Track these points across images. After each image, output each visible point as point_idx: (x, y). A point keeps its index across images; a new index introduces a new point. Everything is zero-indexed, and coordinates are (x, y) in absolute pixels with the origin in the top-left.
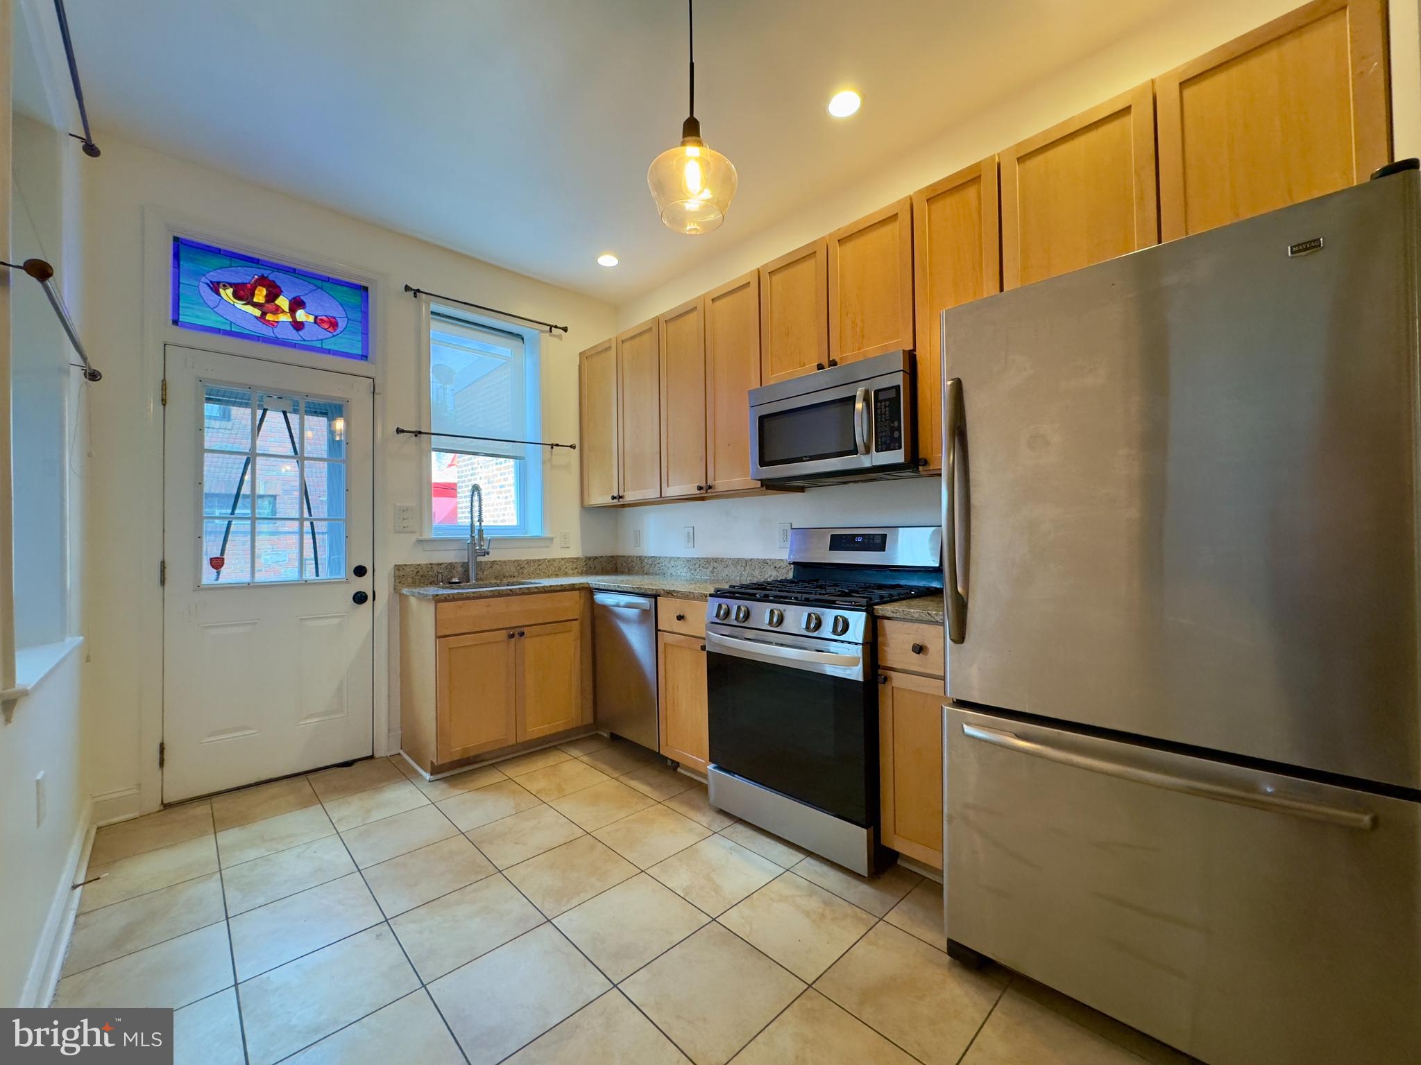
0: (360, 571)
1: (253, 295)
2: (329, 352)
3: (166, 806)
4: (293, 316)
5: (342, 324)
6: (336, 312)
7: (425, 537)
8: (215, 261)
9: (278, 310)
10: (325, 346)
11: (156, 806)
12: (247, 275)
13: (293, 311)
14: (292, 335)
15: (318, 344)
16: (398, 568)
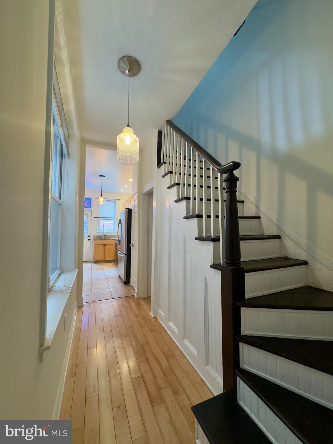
0: (89, 236)
7: (98, 232)
16: (94, 236)
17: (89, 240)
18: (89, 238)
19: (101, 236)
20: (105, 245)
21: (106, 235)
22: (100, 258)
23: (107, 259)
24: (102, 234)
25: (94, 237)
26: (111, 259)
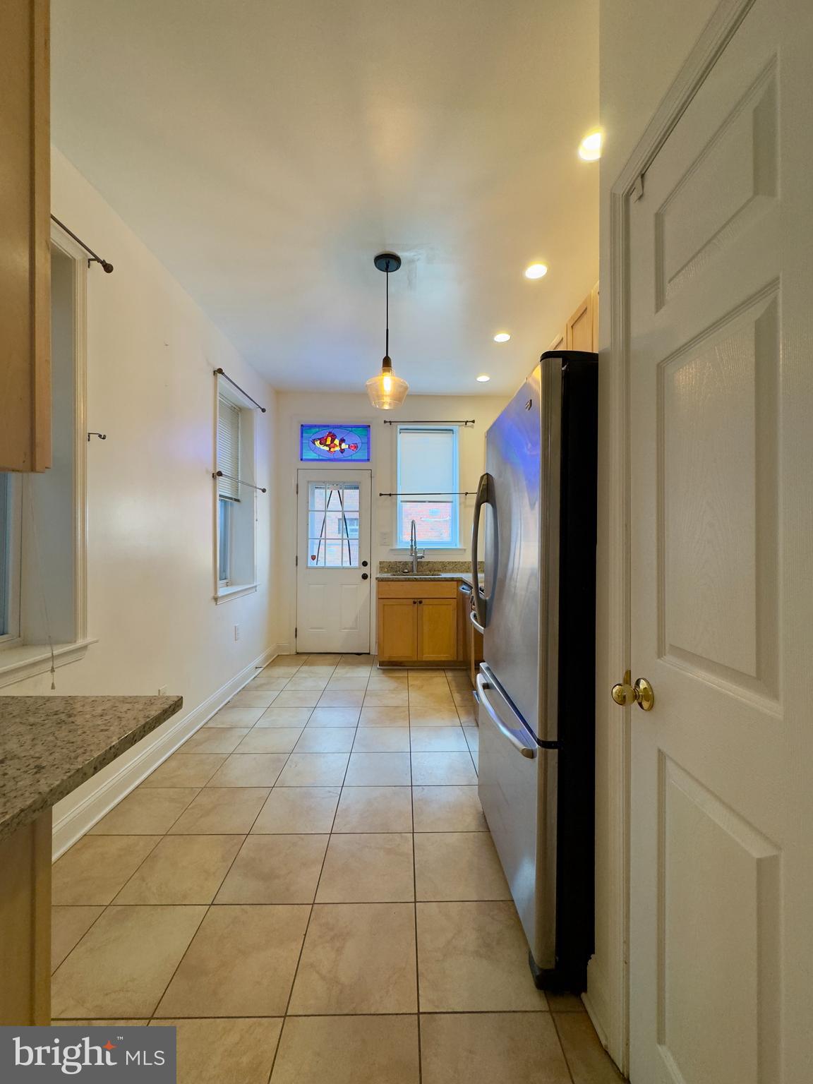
0: (365, 564)
1: (326, 442)
2: (354, 460)
3: (298, 653)
4: (340, 447)
5: (359, 446)
6: (358, 441)
7: (394, 548)
8: (314, 430)
9: (335, 445)
10: (353, 458)
11: (294, 652)
12: (325, 433)
13: (340, 444)
14: (341, 456)
15: (350, 458)
16: (381, 563)
17: (365, 577)
18: (366, 570)
19: (406, 563)
20: (418, 602)
21: (423, 560)
22: (401, 651)
23: (428, 656)
24: (407, 558)
25: (383, 566)
26: (443, 657)
